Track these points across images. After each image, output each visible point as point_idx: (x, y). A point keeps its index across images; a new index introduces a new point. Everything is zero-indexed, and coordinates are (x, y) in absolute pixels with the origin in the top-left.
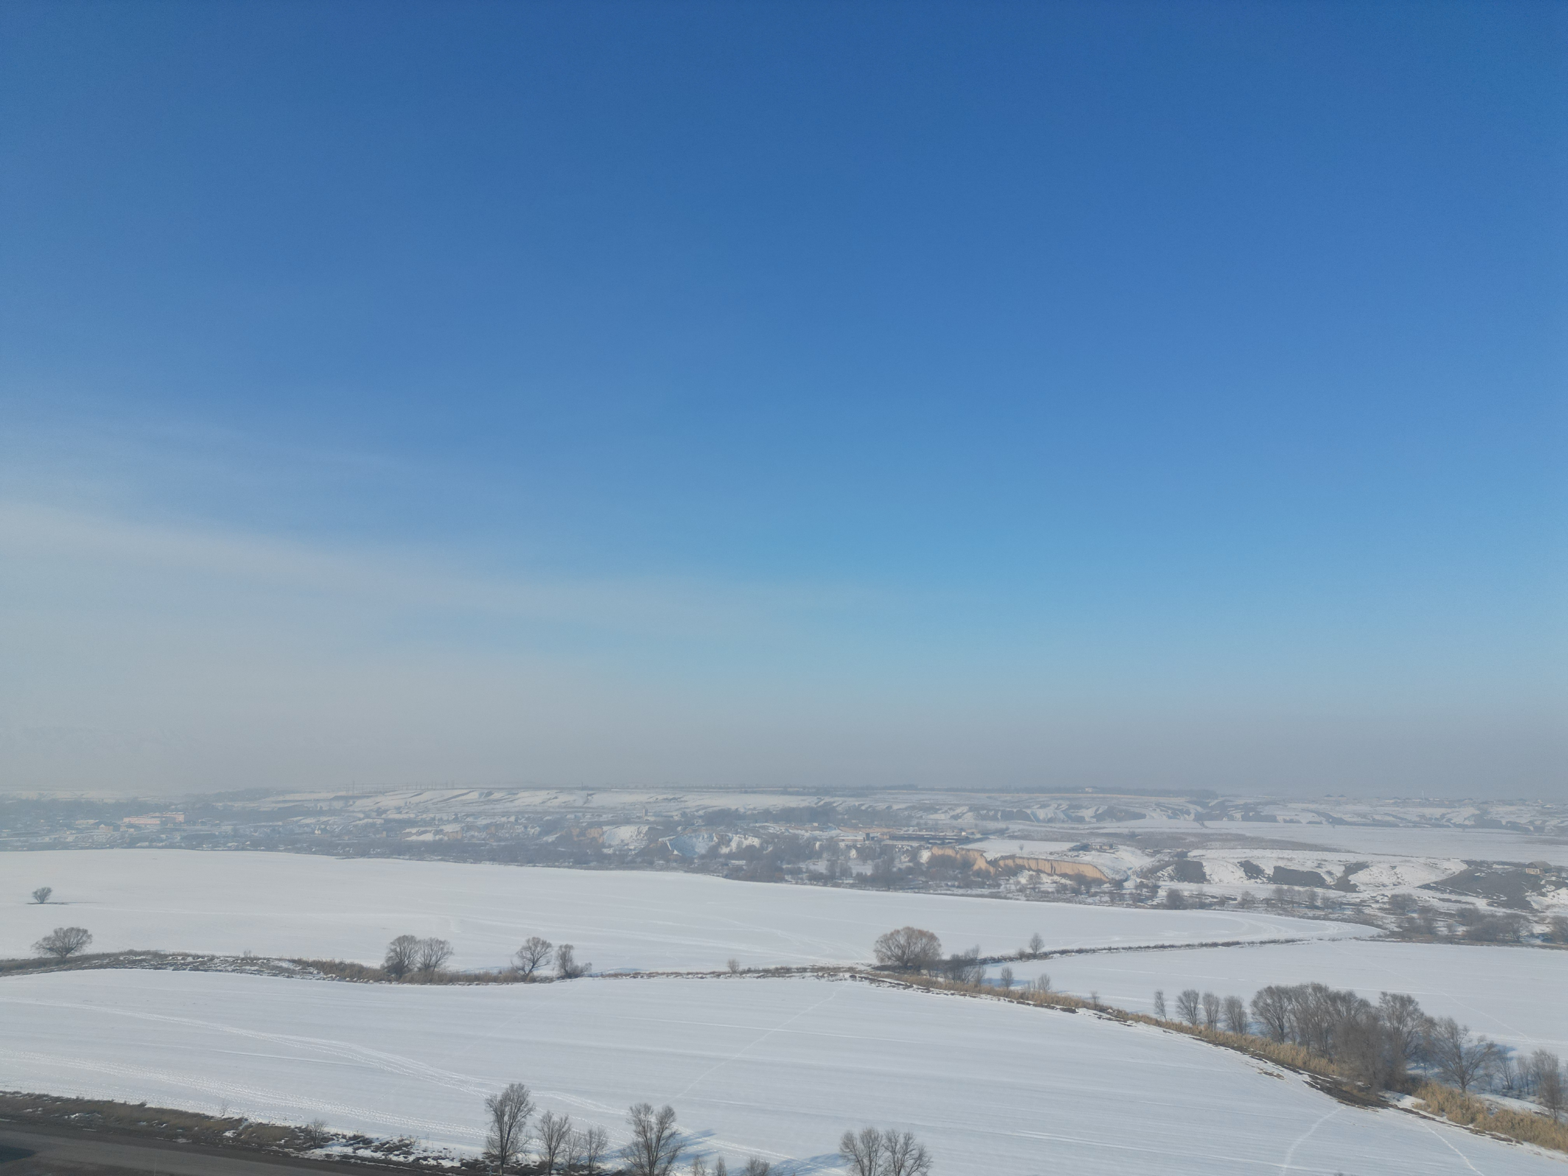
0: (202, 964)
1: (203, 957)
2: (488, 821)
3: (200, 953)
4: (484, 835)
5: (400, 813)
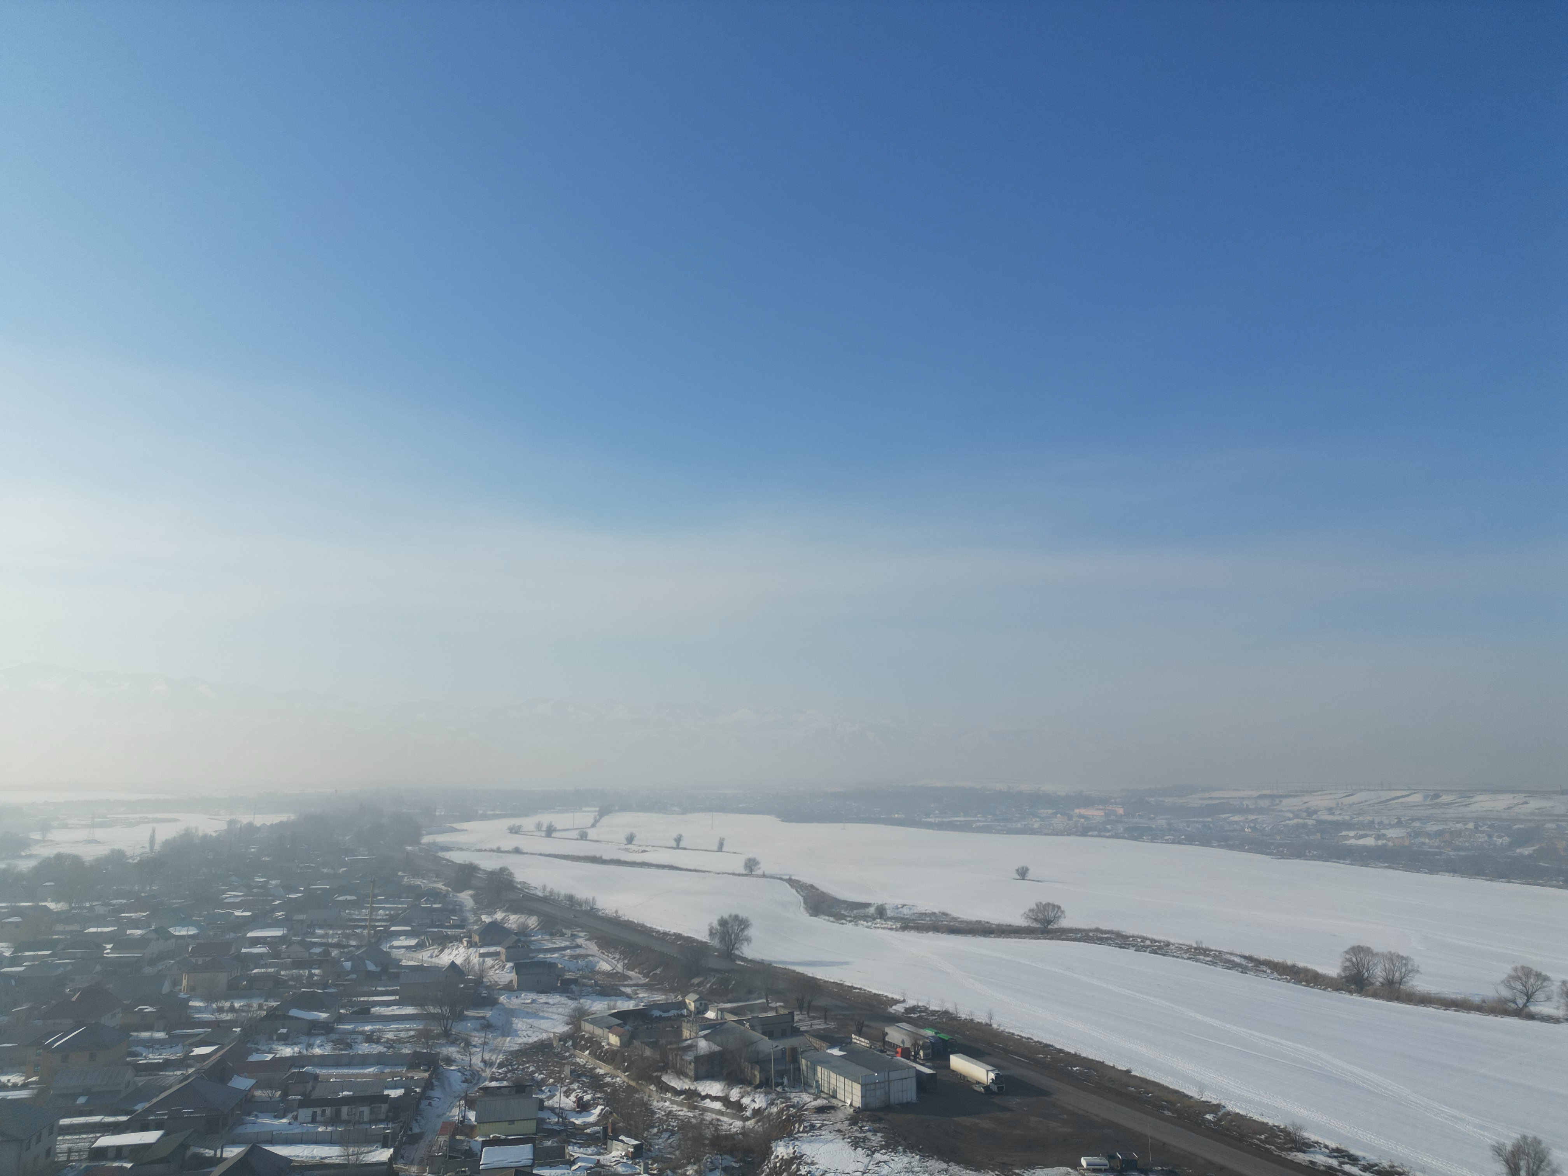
0: (1160, 948)
1: (1159, 942)
2: (1440, 827)
3: (1156, 937)
4: (1437, 843)
5: (1333, 814)
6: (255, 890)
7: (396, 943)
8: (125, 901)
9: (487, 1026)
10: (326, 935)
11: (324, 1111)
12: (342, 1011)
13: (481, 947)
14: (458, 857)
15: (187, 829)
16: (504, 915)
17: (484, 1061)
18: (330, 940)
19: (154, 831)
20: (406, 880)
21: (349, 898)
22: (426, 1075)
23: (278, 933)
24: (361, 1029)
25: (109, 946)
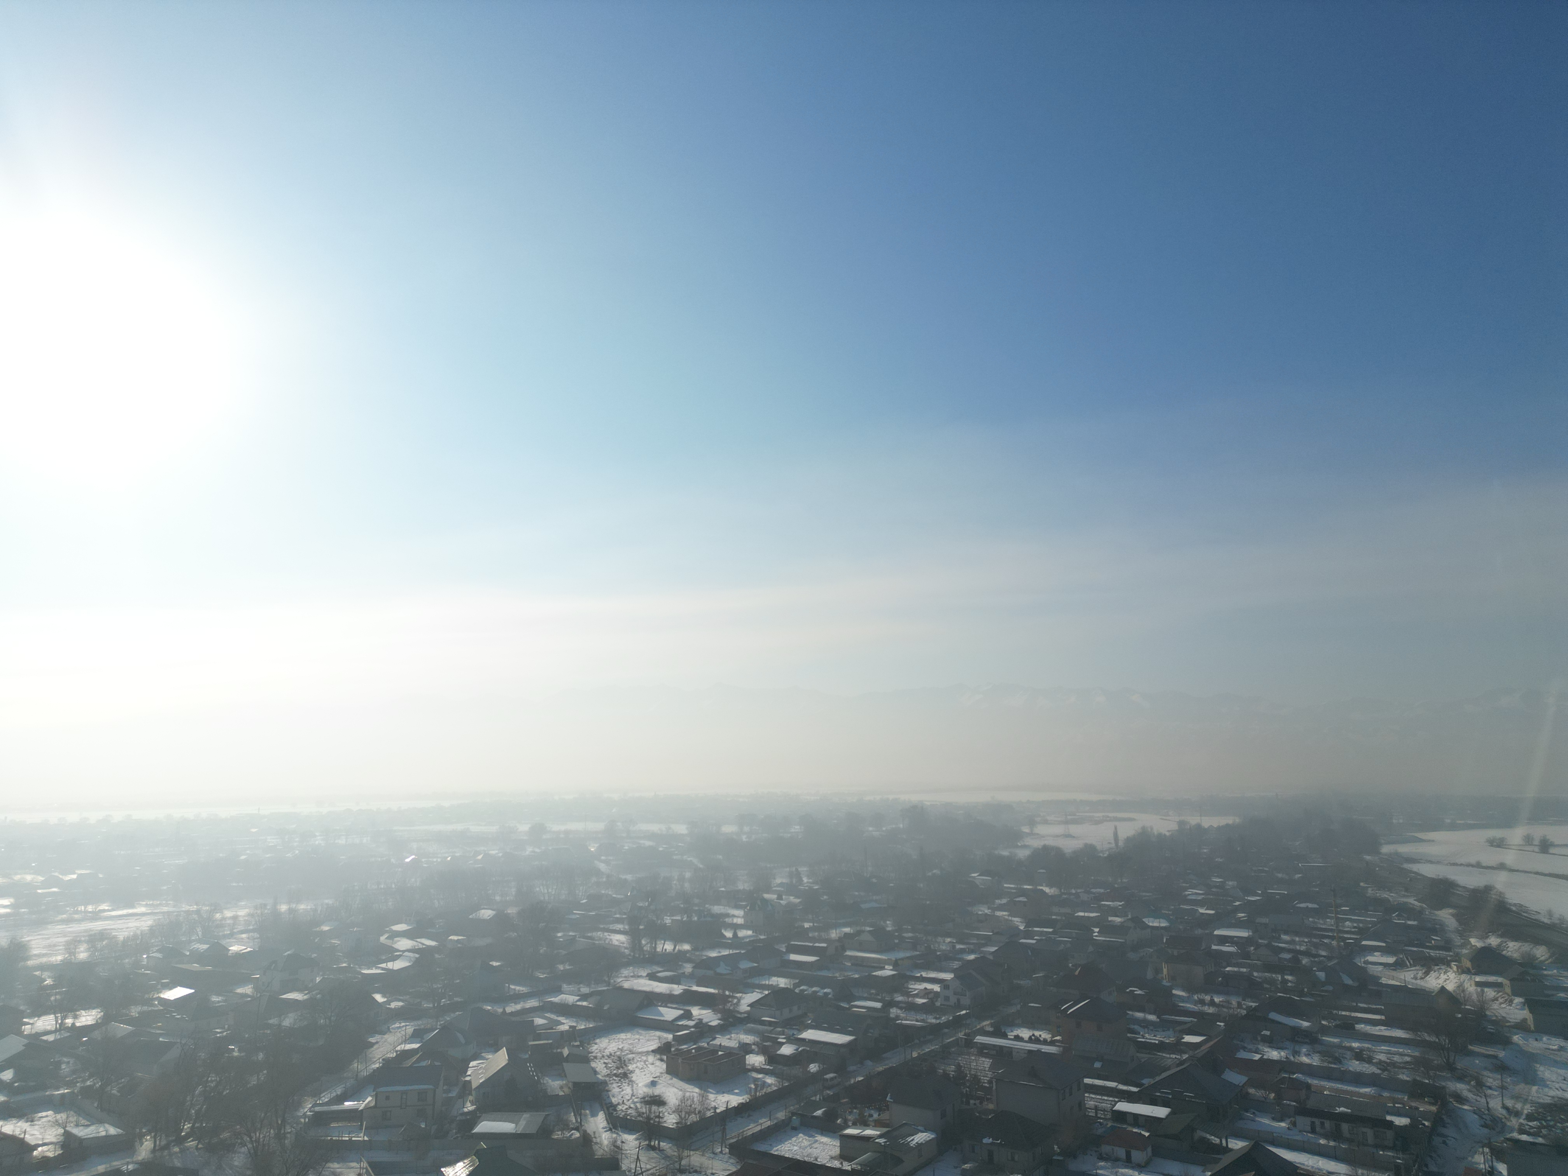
6: (1214, 890)
7: (1371, 959)
8: (1102, 891)
9: (1501, 1068)
10: (1292, 942)
11: (1322, 1124)
12: (1323, 1022)
13: (1476, 974)
14: (1429, 871)
15: (1143, 828)
16: (1499, 940)
17: (1504, 1107)
18: (1298, 947)
19: (1116, 828)
20: (1370, 891)
21: (1310, 905)
22: (1434, 1108)
23: (1244, 934)
24: (1348, 1045)
25: (1097, 930)
